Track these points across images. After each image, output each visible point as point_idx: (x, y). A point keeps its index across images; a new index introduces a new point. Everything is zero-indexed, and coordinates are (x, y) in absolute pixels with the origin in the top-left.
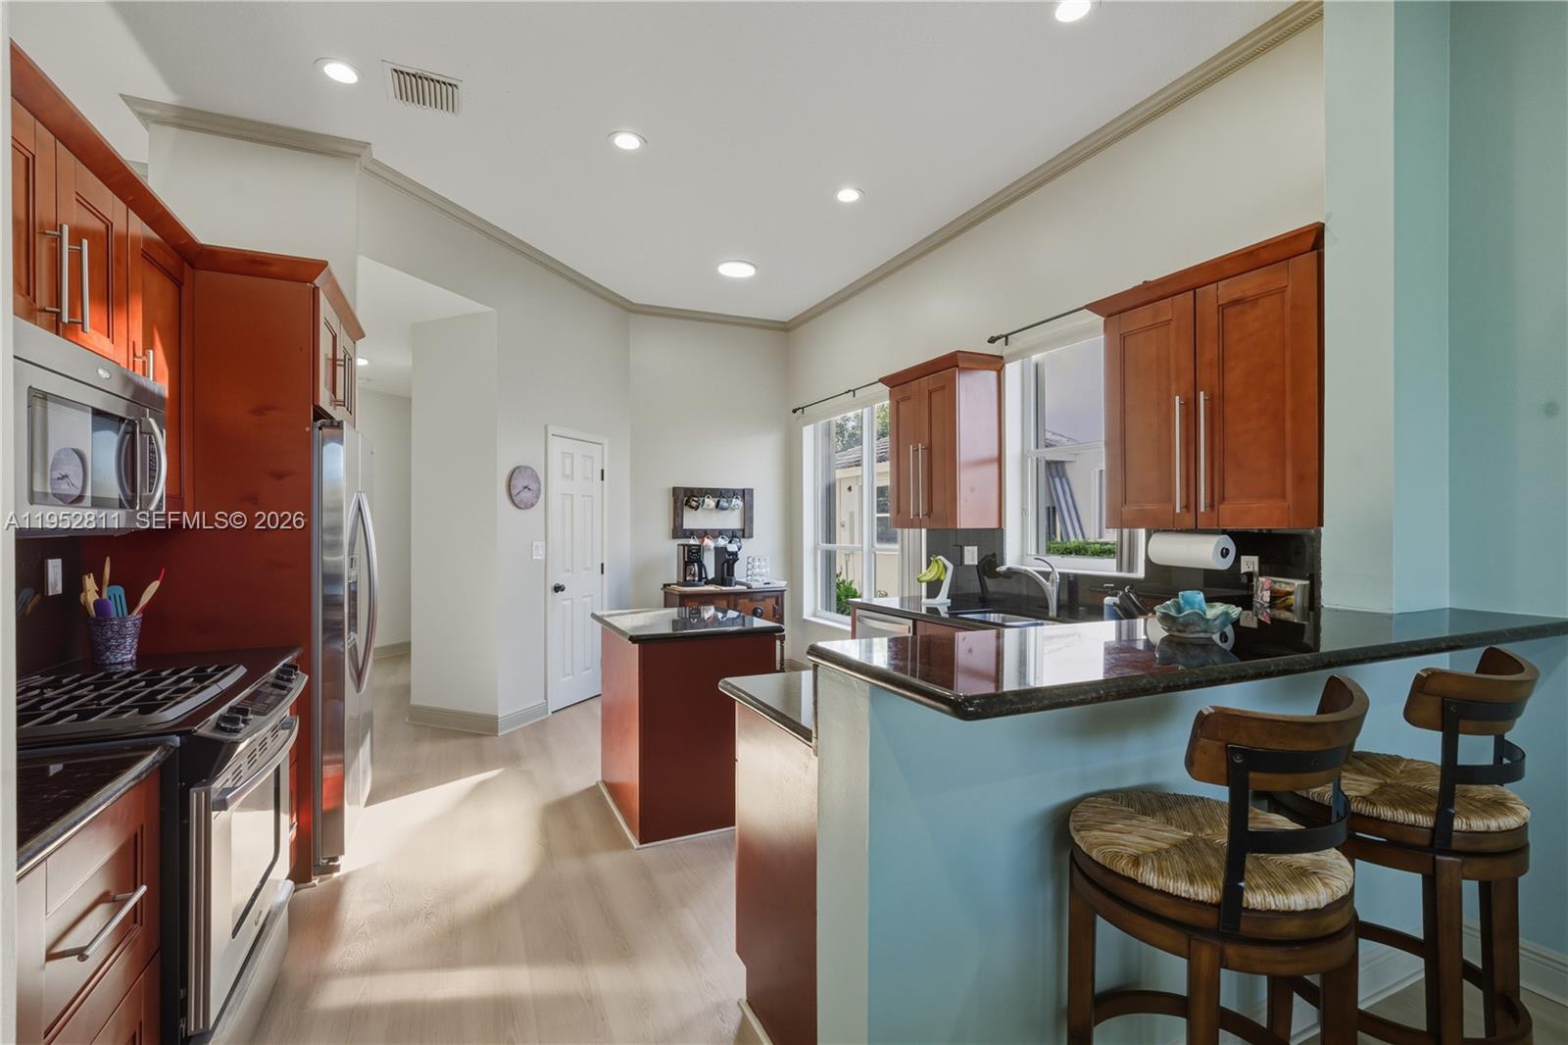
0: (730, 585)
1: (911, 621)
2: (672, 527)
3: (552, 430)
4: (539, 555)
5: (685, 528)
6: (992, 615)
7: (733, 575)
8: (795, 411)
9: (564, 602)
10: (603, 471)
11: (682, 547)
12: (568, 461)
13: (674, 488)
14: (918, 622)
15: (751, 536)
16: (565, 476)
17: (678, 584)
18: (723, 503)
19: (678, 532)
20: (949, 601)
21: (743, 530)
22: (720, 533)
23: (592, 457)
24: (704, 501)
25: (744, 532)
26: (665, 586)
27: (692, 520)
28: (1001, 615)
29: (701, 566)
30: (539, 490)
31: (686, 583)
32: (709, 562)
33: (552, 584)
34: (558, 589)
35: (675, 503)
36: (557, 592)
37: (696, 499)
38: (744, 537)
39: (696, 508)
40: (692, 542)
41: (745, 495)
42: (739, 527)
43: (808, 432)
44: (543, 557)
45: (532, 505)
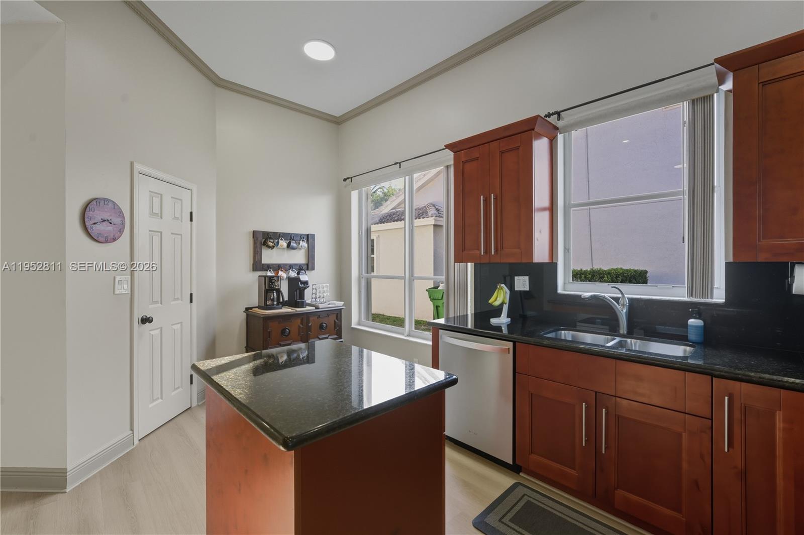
0: (302, 307)
1: (512, 343)
2: (252, 263)
3: (138, 167)
4: (123, 289)
5: (263, 263)
6: (563, 332)
7: (303, 299)
8: (345, 180)
9: (152, 333)
10: (191, 213)
11: (263, 278)
12: (156, 201)
13: (254, 231)
14: (517, 343)
15: (313, 269)
16: (153, 214)
17: (259, 307)
18: (293, 244)
19: (257, 265)
20: (509, 319)
21: (307, 265)
22: (291, 267)
23: (181, 200)
24: (278, 243)
25: (309, 266)
26: (247, 309)
27: (269, 257)
28: (571, 332)
29: (279, 292)
30: (123, 224)
31: (267, 307)
32: (284, 288)
33: (137, 316)
34: (145, 320)
35: (255, 243)
36: (145, 323)
37: (272, 241)
38: (308, 269)
39: (272, 248)
40: (269, 274)
41: (309, 238)
42: (304, 263)
43: (354, 195)
44: (129, 291)
45: (114, 240)
